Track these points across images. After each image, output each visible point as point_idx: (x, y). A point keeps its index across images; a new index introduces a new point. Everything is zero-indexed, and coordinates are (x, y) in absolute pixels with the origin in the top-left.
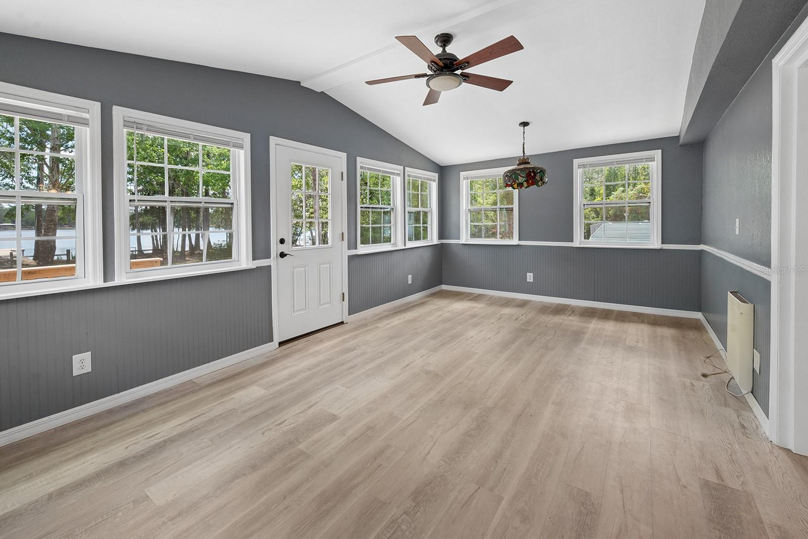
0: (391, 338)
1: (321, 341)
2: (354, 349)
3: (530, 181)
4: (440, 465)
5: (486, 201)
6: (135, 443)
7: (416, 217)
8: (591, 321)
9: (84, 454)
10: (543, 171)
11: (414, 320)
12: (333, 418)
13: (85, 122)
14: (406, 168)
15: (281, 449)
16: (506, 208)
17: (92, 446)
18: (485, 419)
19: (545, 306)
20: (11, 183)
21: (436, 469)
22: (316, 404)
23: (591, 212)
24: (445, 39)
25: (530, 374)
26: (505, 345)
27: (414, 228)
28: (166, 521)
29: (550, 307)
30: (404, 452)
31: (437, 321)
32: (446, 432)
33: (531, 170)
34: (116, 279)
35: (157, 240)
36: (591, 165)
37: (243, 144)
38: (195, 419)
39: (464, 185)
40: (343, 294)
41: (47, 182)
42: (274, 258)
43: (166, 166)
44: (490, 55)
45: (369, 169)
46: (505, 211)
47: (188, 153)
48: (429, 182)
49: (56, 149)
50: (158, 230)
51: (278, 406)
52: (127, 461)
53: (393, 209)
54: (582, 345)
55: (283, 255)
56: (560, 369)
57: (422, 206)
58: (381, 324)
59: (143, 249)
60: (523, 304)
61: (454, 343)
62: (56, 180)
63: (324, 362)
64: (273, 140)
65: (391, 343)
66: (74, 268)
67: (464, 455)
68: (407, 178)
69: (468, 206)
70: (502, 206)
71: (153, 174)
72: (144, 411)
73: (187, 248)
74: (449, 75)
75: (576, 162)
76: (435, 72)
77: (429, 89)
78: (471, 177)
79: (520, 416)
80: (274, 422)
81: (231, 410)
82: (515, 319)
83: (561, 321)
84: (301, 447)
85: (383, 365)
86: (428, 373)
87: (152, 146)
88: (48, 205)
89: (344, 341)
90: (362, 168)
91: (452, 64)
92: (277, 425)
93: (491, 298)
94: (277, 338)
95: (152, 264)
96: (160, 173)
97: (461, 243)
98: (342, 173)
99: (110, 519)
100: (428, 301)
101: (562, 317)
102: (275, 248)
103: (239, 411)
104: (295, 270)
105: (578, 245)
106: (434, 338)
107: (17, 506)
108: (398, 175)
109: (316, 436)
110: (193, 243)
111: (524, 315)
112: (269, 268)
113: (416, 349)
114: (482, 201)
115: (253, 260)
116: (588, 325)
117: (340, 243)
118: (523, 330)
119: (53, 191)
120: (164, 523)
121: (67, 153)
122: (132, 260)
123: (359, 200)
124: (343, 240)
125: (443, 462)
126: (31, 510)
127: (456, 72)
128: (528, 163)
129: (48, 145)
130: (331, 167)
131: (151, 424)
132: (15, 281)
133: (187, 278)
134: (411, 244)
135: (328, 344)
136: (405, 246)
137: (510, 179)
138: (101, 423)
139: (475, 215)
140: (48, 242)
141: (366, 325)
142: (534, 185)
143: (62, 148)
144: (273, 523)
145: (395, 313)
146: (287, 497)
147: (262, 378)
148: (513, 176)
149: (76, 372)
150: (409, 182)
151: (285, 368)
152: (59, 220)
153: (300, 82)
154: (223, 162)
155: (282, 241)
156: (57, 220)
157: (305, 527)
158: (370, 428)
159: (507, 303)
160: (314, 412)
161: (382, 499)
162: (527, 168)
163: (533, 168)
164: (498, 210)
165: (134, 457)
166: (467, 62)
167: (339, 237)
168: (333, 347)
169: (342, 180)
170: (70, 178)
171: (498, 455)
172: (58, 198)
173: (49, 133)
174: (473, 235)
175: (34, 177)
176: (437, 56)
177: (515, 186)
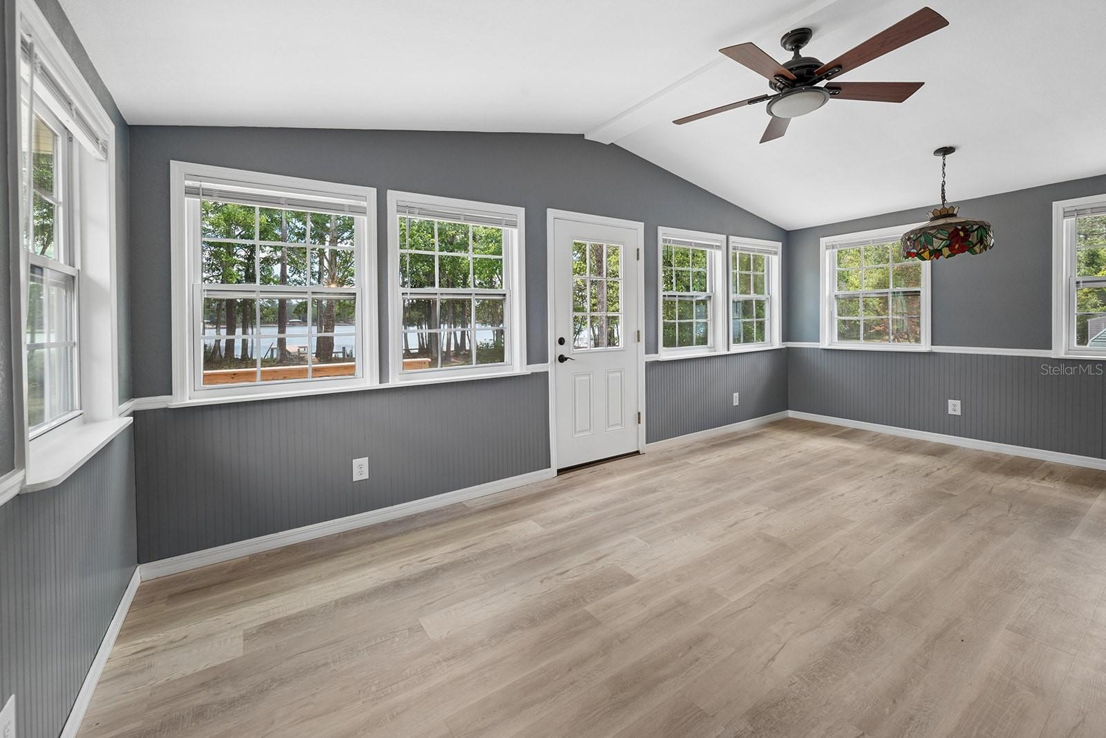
0: (709, 481)
1: (610, 474)
2: (654, 490)
3: (957, 246)
4: (793, 682)
5: (864, 282)
6: (408, 565)
7: (745, 308)
8: (1094, 493)
9: (364, 565)
10: (984, 228)
11: (743, 459)
12: (629, 580)
13: (362, 211)
14: (731, 237)
15: (564, 606)
16: (903, 292)
17: (370, 559)
18: (872, 628)
19: (988, 458)
20: (298, 279)
21: (787, 687)
22: (605, 556)
23: (1090, 296)
24: (798, 38)
25: (958, 569)
26: (906, 516)
27: (742, 325)
28: (441, 660)
29: (997, 461)
30: (733, 650)
31: (781, 463)
32: (802, 634)
33: (960, 227)
34: (390, 380)
35: (422, 337)
36: (1094, 210)
37: (516, 221)
38: (467, 549)
39: (827, 259)
40: (639, 413)
41: (326, 277)
42: (551, 363)
43: (437, 253)
44: (882, 46)
45: (675, 242)
46: (902, 297)
47: (454, 236)
48: (766, 255)
49: (334, 242)
50: (424, 326)
51: (558, 550)
52: (402, 583)
53: (710, 297)
54: (1075, 536)
55: (562, 359)
56: (1025, 572)
57: (755, 292)
58: (693, 460)
59: (410, 348)
60: (940, 451)
61: (812, 501)
62: (334, 274)
63: (615, 502)
64: (551, 212)
65: (709, 488)
66: (353, 367)
67: (834, 676)
68: (731, 250)
69: (833, 291)
70: (899, 289)
71: (419, 264)
72: (416, 529)
73: (452, 348)
74: (806, 90)
75: (1058, 207)
76: (781, 90)
77: (771, 117)
78: (840, 245)
79: (939, 636)
80: (554, 570)
81: (504, 546)
82: (924, 473)
83: (1024, 487)
84: (589, 608)
85: (697, 518)
86: (767, 539)
87: (419, 231)
88: (328, 300)
89: (640, 478)
90: (665, 241)
91: (811, 73)
92: (558, 574)
93: (876, 436)
94: (556, 464)
95: (420, 365)
96: (426, 261)
97: (820, 347)
98: (638, 250)
99: (388, 643)
100: (767, 432)
101: (1025, 481)
102: (553, 350)
103: (513, 548)
104: (577, 379)
105: (1062, 355)
106: (777, 489)
107: (311, 606)
108: (718, 247)
109: (607, 599)
110: (459, 342)
111: (943, 470)
112: (545, 375)
113: (748, 502)
114: (856, 283)
115: (527, 364)
116: (1088, 501)
117: (635, 344)
118: (942, 494)
119: (333, 286)
120: (439, 662)
121: (343, 245)
122: (405, 360)
123: (661, 286)
124: (639, 341)
125: (797, 679)
126: (322, 613)
127: (817, 85)
128: (954, 215)
129: (328, 238)
130: (622, 243)
131: (423, 546)
132: (307, 378)
133: (452, 383)
134: (736, 349)
135: (619, 479)
136: (728, 350)
137: (916, 244)
138: (378, 535)
139: (847, 304)
140: (328, 338)
141: (670, 459)
142: (965, 251)
143: (339, 240)
144: (557, 697)
145: (713, 446)
146: (573, 670)
147: (538, 513)
148: (922, 239)
149: (356, 478)
150: (735, 258)
151: (566, 504)
152: (337, 316)
153: (583, 135)
154: (491, 245)
155: (561, 341)
156: (335, 316)
157: (596, 714)
158: (680, 603)
159: (908, 447)
160: (603, 567)
161: (702, 708)
162: (952, 223)
163: (963, 224)
164: (890, 296)
165: (409, 580)
166: (839, 66)
167: (634, 337)
168: (627, 484)
169: (638, 259)
170: (345, 271)
171: (897, 693)
172: (336, 293)
173: (328, 225)
174: (842, 336)
175: (316, 272)
176: (786, 65)
177: (926, 254)
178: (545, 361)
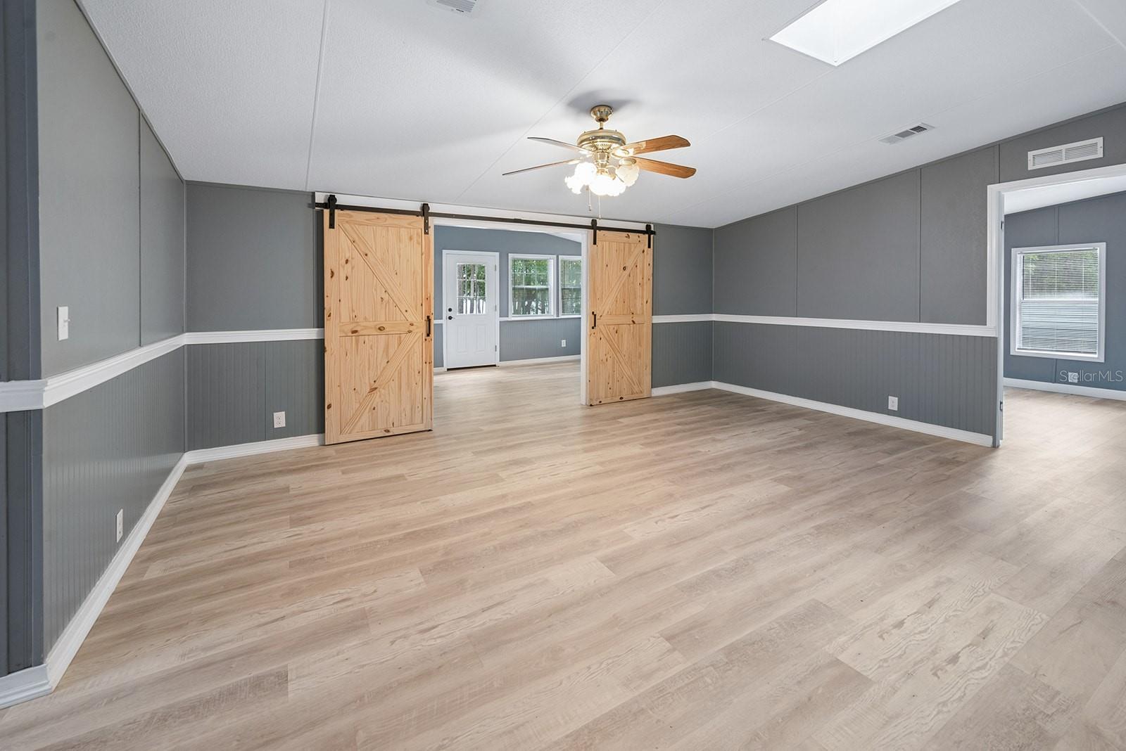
178: (442, 319)
